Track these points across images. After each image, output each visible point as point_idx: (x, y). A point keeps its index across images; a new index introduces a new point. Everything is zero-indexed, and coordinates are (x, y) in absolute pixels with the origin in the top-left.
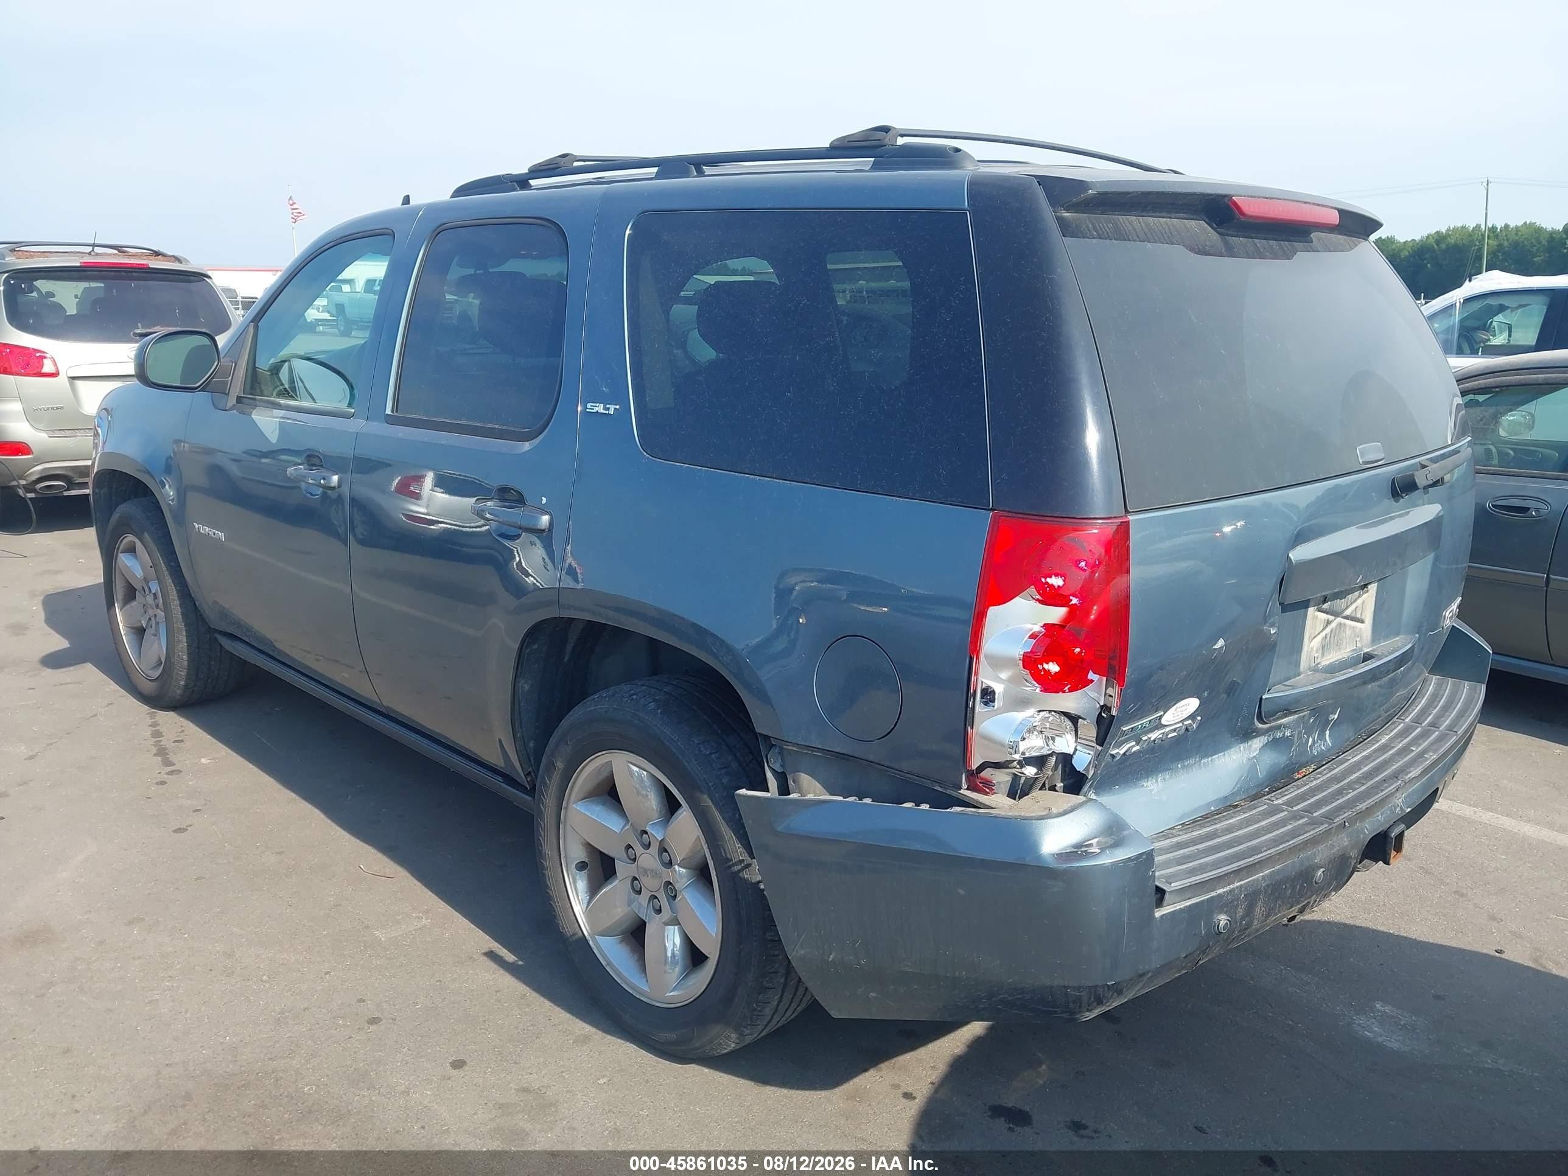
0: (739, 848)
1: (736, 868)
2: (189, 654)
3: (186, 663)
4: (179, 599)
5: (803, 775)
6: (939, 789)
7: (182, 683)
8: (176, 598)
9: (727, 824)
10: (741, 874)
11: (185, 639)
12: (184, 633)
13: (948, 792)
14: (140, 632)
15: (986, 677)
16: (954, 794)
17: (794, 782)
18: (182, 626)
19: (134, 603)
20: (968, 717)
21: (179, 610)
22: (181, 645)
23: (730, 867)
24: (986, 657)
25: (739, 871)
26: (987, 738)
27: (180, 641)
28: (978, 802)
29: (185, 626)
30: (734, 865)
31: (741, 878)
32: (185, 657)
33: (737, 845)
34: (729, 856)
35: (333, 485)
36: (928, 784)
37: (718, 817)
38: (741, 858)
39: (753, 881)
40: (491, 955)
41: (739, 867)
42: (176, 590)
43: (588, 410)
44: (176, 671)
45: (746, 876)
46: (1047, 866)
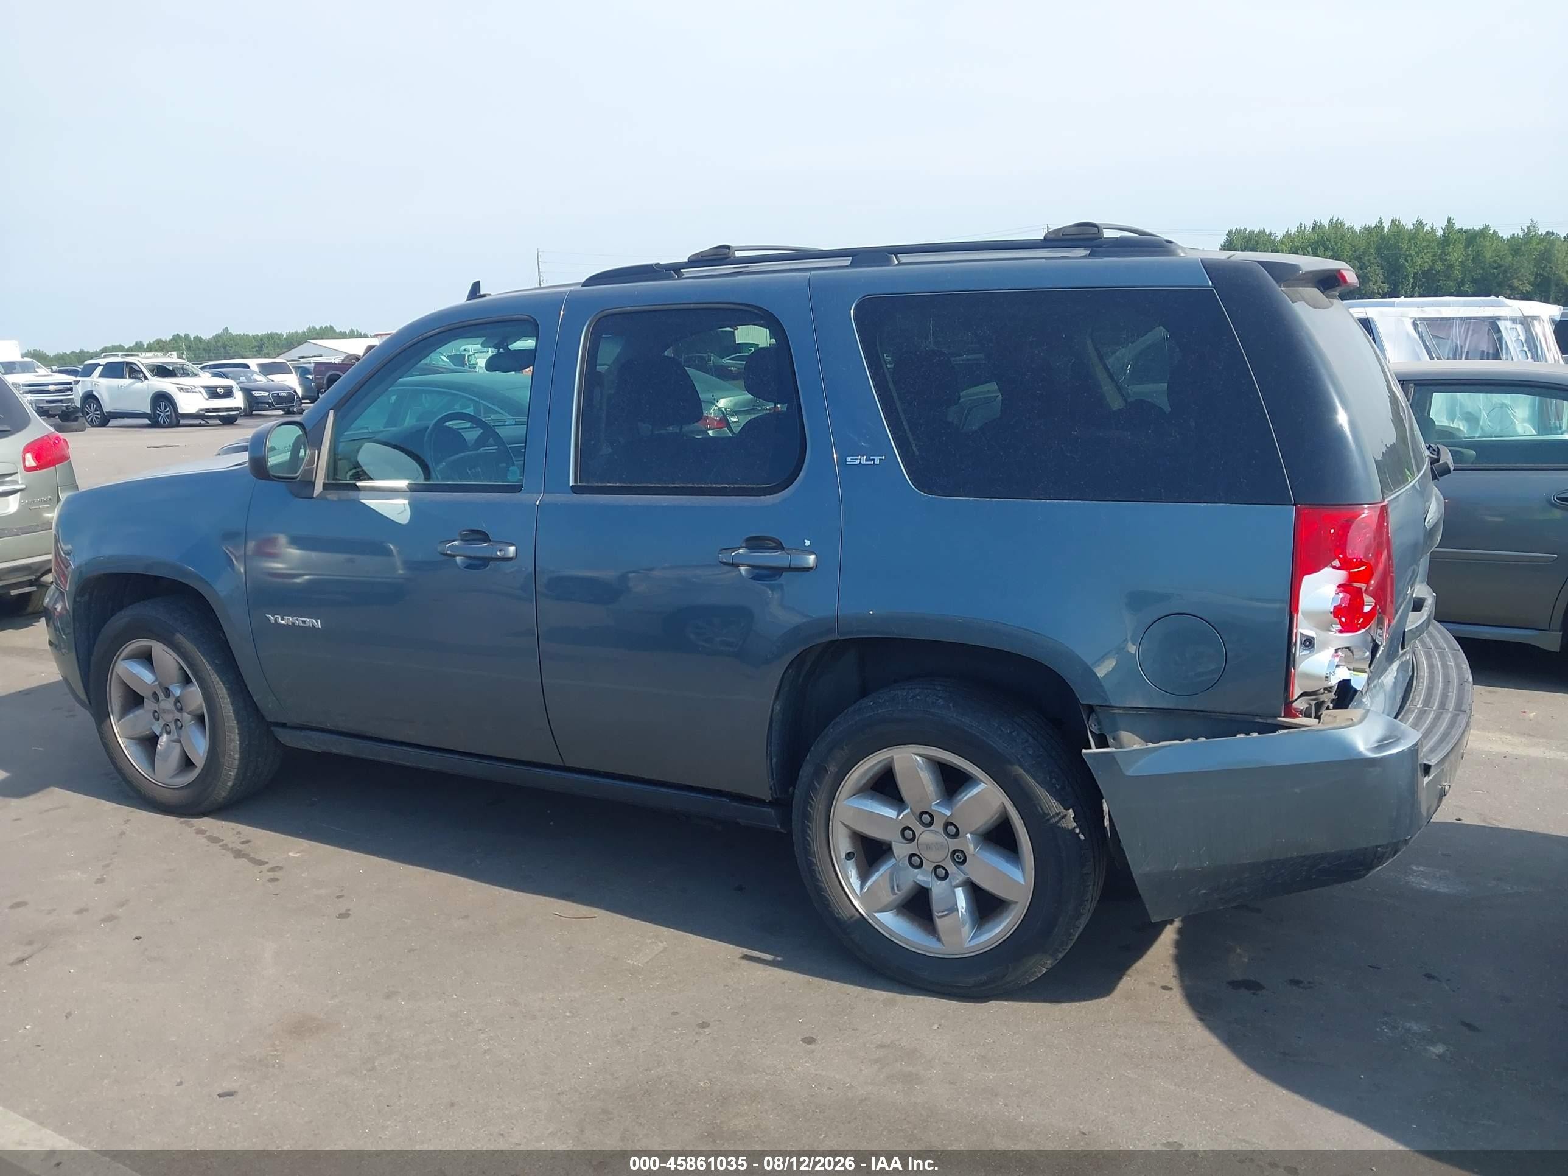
0: (1054, 803)
1: (1054, 820)
2: (241, 752)
3: (237, 762)
4: (229, 697)
5: (1123, 732)
6: (1261, 721)
7: (230, 784)
8: (226, 696)
9: (1041, 786)
10: (1059, 825)
11: (237, 737)
12: (237, 731)
13: (1269, 721)
14: (149, 742)
15: (1304, 628)
16: (1274, 722)
17: (1114, 739)
18: (234, 723)
19: (139, 712)
20: (1290, 661)
21: (231, 707)
22: (233, 744)
23: (1048, 820)
24: (1302, 614)
25: (1057, 822)
26: (1307, 676)
27: (232, 740)
28: (1296, 724)
29: (238, 723)
30: (1051, 818)
31: (1059, 827)
32: (237, 756)
33: (1052, 802)
34: (1046, 812)
35: (511, 555)
36: (1250, 718)
37: (1031, 781)
38: (1057, 811)
39: (1070, 828)
40: (746, 957)
41: (1057, 819)
42: (226, 687)
43: (848, 463)
44: (224, 771)
45: (1063, 825)
46: (1363, 757)
